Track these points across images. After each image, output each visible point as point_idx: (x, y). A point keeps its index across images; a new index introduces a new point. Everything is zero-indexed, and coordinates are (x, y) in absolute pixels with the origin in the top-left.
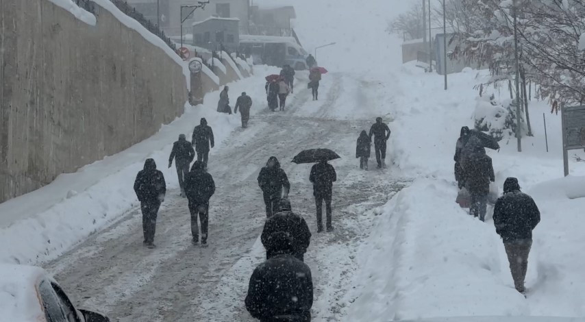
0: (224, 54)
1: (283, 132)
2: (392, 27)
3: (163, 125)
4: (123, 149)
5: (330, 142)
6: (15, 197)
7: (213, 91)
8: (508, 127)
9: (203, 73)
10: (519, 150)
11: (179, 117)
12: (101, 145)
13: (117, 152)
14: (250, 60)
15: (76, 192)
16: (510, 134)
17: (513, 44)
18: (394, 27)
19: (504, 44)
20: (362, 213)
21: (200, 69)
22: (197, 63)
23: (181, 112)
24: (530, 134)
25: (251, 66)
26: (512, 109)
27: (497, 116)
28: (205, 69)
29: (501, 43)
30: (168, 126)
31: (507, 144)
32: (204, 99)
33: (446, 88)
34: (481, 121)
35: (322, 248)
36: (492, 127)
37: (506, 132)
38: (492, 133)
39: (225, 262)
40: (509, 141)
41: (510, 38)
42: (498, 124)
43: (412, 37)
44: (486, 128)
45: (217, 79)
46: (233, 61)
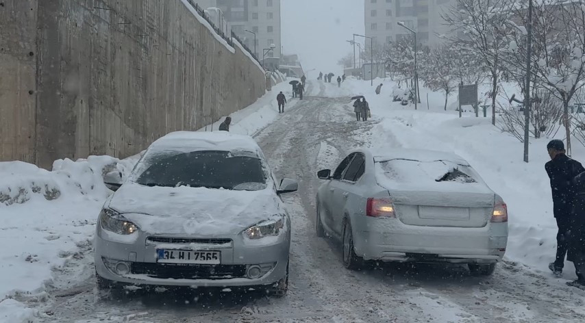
0: (277, 71)
1: (308, 102)
2: (340, 63)
4: (244, 107)
7: (273, 86)
8: (410, 99)
9: (271, 78)
10: (416, 109)
12: (237, 105)
14: (285, 74)
16: (411, 102)
17: (414, 63)
19: (410, 63)
20: (361, 134)
21: (270, 76)
22: (269, 73)
23: (264, 93)
24: (419, 102)
25: (285, 77)
26: (412, 92)
27: (406, 94)
28: (272, 76)
32: (271, 89)
34: (397, 97)
36: (403, 99)
37: (409, 101)
38: (403, 102)
40: (411, 105)
41: (413, 60)
42: (406, 98)
43: (348, 67)
44: (399, 100)
45: (275, 81)
46: (281, 74)
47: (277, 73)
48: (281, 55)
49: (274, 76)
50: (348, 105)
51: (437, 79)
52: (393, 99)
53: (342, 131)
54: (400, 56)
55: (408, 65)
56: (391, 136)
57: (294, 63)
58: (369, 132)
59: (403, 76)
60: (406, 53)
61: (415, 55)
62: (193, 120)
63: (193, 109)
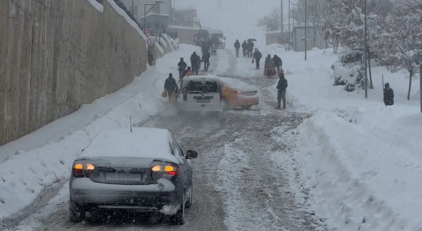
0: (165, 35)
3: (136, 77)
6: (59, 118)
7: (160, 58)
8: (358, 83)
9: (156, 46)
10: (366, 97)
11: (144, 72)
14: (177, 40)
15: (100, 115)
16: (360, 87)
17: (364, 31)
18: (261, 23)
19: (358, 31)
20: (283, 133)
21: (154, 44)
22: (152, 40)
23: (145, 69)
24: (372, 87)
25: (178, 44)
26: (361, 71)
27: (352, 76)
28: (157, 44)
29: (356, 30)
30: (139, 77)
31: (358, 93)
33: (306, 59)
34: (339, 79)
35: (270, 153)
36: (348, 82)
37: (357, 86)
38: (347, 86)
39: (212, 161)
40: (359, 91)
41: (362, 27)
42: (352, 81)
43: (272, 30)
44: (342, 83)
45: (162, 51)
46: (170, 40)
47: (165, 39)
48: (172, 11)
49: (160, 43)
50: (269, 89)
51: (396, 55)
52: (333, 82)
53: (256, 129)
54: (344, 20)
55: (356, 34)
56: (323, 138)
57: (190, 23)
58: (295, 131)
60: (353, 16)
61: (365, 19)
62: (43, 108)
63: (43, 93)
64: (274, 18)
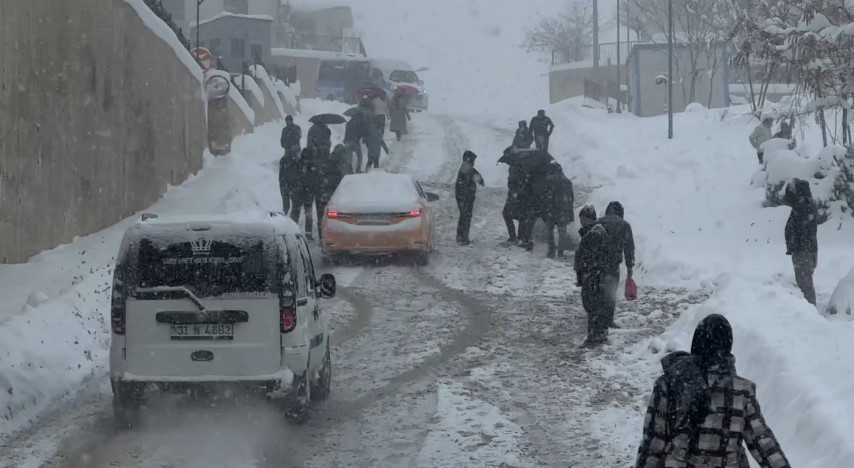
0: (261, 72)
2: (534, 41)
3: (169, 186)
4: (105, 227)
5: (484, 222)
7: (245, 133)
8: (838, 198)
9: (231, 99)
11: (195, 173)
13: (96, 230)
14: (296, 87)
15: (43, 297)
16: (843, 209)
19: (839, 38)
20: (622, 349)
21: (226, 93)
22: (221, 80)
23: (196, 165)
25: (297, 98)
26: (846, 163)
27: (819, 175)
28: (234, 93)
29: (834, 37)
30: (179, 188)
31: (839, 229)
32: (232, 146)
33: (670, 136)
34: (779, 186)
35: (587, 415)
37: (835, 206)
39: (398, 440)
40: (842, 223)
42: (820, 191)
43: (567, 59)
45: (250, 115)
46: (276, 85)
47: (258, 81)
49: (244, 91)
52: (761, 194)
53: (535, 337)
55: (831, 49)
57: (334, 41)
58: (659, 342)
59: (807, 99)
64: (573, 25)
